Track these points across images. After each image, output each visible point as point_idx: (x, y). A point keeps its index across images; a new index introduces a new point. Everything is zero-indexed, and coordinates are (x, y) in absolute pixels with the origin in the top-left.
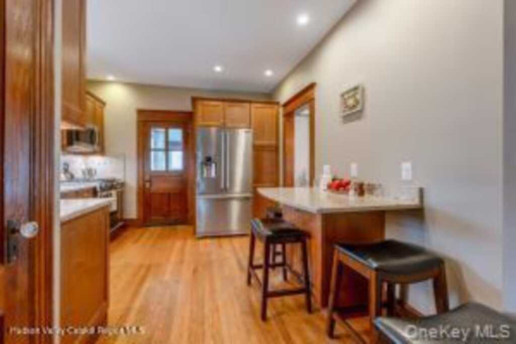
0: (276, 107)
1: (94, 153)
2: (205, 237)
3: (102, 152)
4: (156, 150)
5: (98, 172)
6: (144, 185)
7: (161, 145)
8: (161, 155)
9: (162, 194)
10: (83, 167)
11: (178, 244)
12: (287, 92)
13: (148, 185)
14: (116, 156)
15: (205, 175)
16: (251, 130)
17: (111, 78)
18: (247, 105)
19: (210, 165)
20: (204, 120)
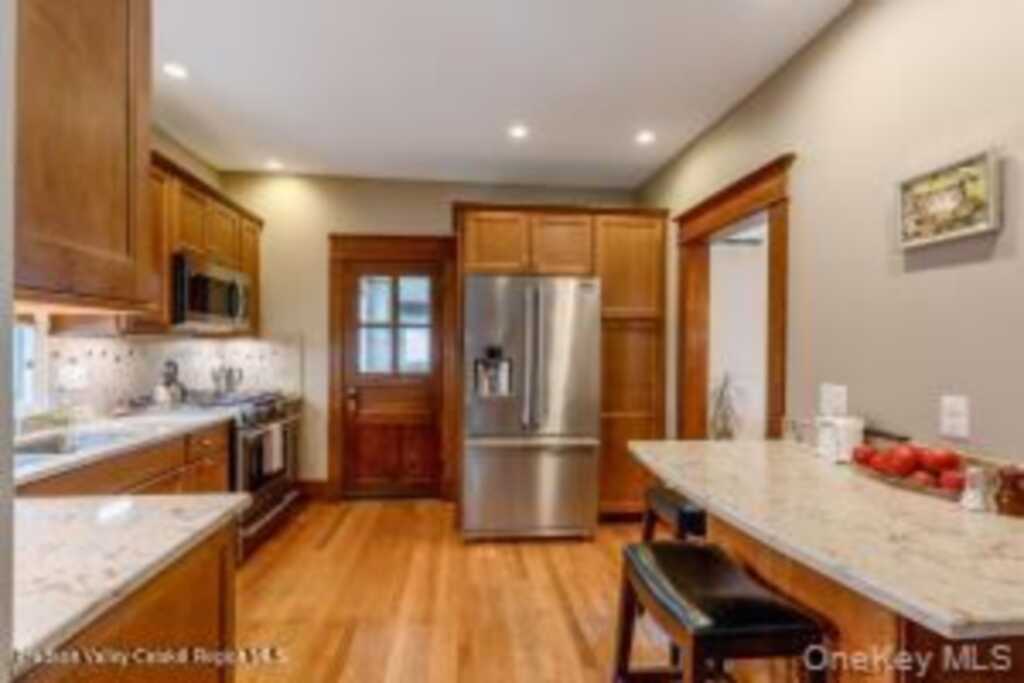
0: (658, 223)
1: (235, 334)
2: (481, 541)
3: (255, 331)
4: (371, 326)
5: (246, 374)
6: (344, 408)
7: (383, 314)
8: (383, 336)
9: (384, 428)
10: (216, 363)
11: (420, 555)
12: (692, 186)
13: (352, 405)
14: (286, 340)
15: (485, 390)
16: (597, 282)
17: (273, 165)
18: (586, 219)
19: (496, 367)
20: (481, 258)
